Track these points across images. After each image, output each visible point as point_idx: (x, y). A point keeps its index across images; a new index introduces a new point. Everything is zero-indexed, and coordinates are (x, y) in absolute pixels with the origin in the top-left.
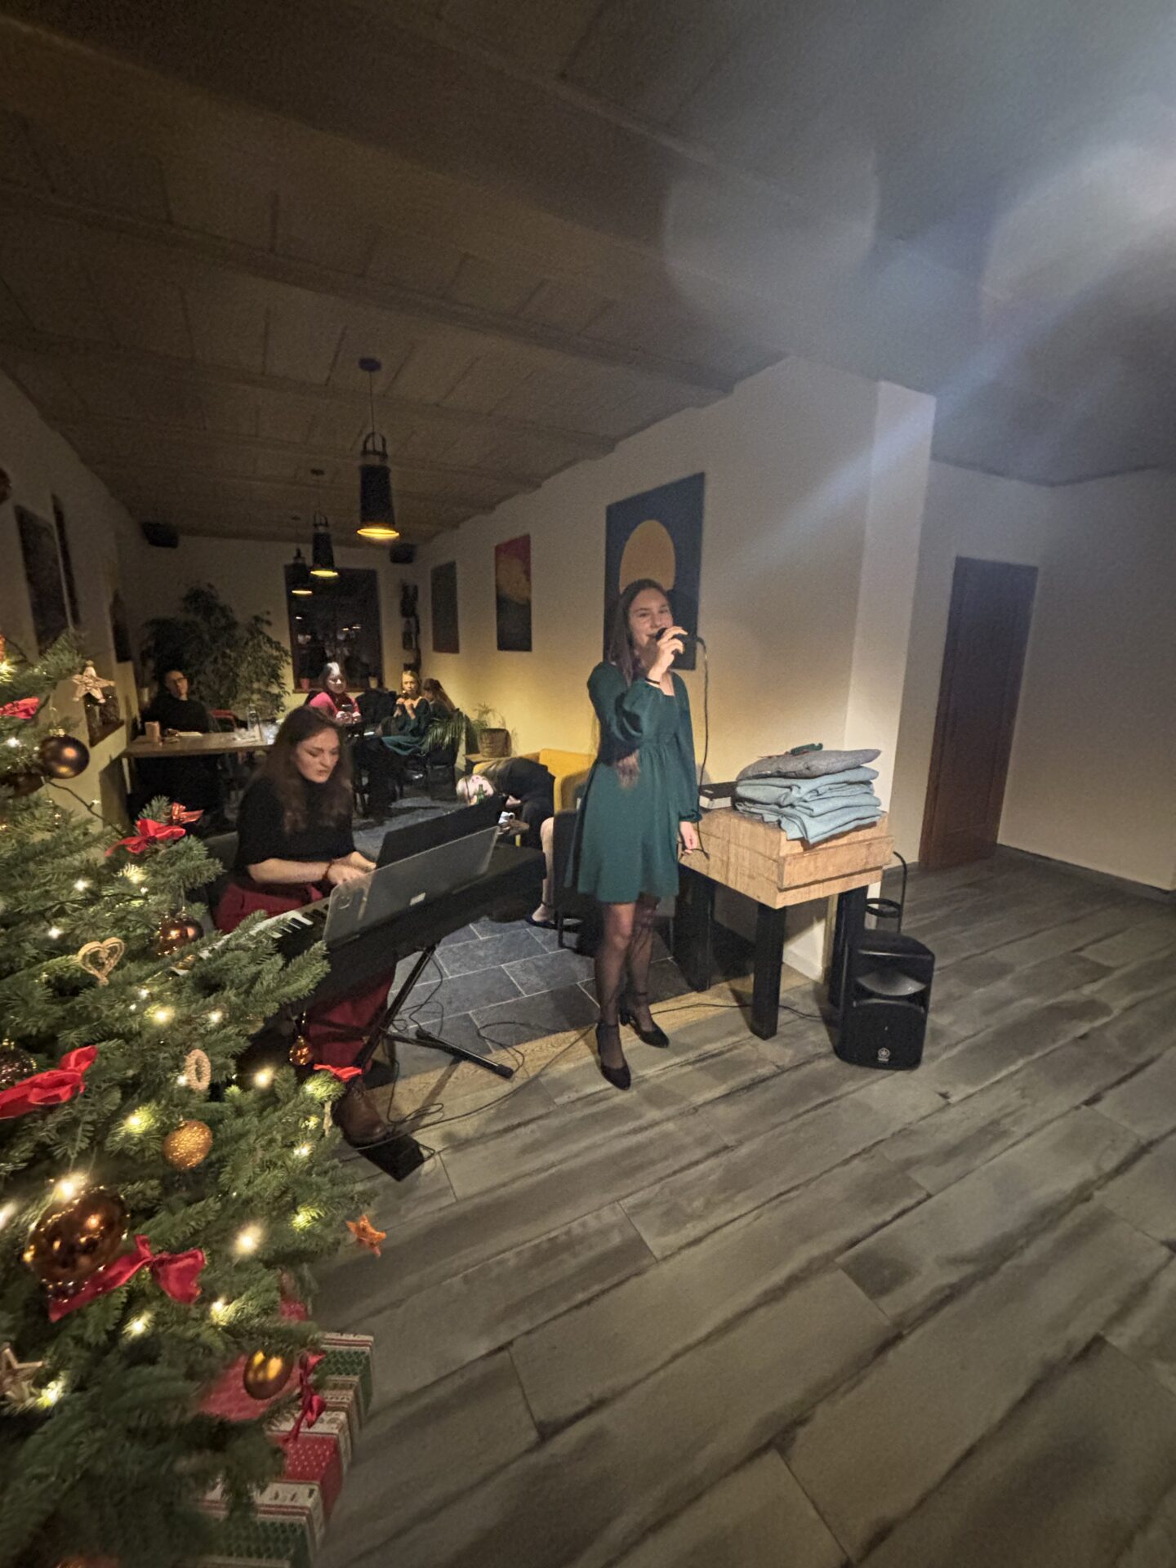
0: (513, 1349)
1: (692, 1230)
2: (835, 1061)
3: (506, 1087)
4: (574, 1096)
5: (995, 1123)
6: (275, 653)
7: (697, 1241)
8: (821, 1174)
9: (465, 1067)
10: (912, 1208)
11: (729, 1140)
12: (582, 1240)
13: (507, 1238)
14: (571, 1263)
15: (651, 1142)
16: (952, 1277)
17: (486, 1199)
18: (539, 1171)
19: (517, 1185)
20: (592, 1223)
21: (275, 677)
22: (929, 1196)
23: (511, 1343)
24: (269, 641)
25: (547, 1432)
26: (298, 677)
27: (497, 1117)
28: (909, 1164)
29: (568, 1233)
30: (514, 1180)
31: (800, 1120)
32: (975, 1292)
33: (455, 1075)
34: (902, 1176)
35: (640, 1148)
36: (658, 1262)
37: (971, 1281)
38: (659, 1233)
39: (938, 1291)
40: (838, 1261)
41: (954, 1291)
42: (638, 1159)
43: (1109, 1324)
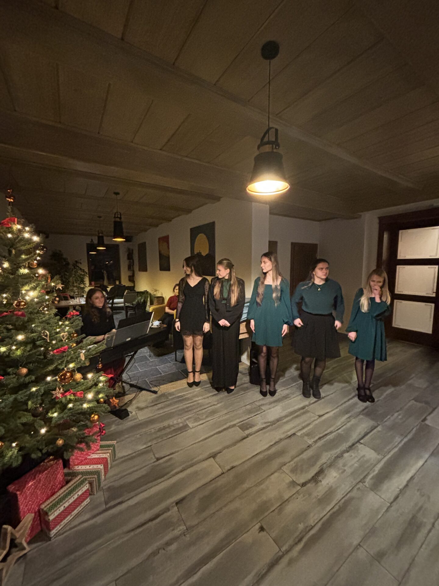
0: (152, 446)
1: (201, 422)
2: (250, 384)
3: (154, 396)
4: (174, 396)
5: (288, 395)
6: (83, 273)
7: (202, 424)
8: (238, 409)
9: (144, 392)
10: (259, 414)
11: (216, 403)
12: (172, 426)
13: (152, 427)
14: (168, 430)
15: (194, 405)
16: (264, 426)
17: (147, 419)
18: (163, 413)
19: (156, 417)
20: (175, 422)
21: (82, 281)
22: (264, 411)
23: (151, 445)
24: (81, 269)
25: (158, 459)
26: (90, 281)
27: (152, 402)
28: (262, 405)
29: (168, 425)
30: (155, 415)
31: (236, 398)
32: (269, 428)
33: (141, 394)
34: (259, 408)
35: (191, 406)
36: (191, 429)
37: (269, 426)
38: (192, 423)
39: (260, 429)
40: (237, 425)
41: (264, 428)
42: (190, 409)
43: (298, 431)
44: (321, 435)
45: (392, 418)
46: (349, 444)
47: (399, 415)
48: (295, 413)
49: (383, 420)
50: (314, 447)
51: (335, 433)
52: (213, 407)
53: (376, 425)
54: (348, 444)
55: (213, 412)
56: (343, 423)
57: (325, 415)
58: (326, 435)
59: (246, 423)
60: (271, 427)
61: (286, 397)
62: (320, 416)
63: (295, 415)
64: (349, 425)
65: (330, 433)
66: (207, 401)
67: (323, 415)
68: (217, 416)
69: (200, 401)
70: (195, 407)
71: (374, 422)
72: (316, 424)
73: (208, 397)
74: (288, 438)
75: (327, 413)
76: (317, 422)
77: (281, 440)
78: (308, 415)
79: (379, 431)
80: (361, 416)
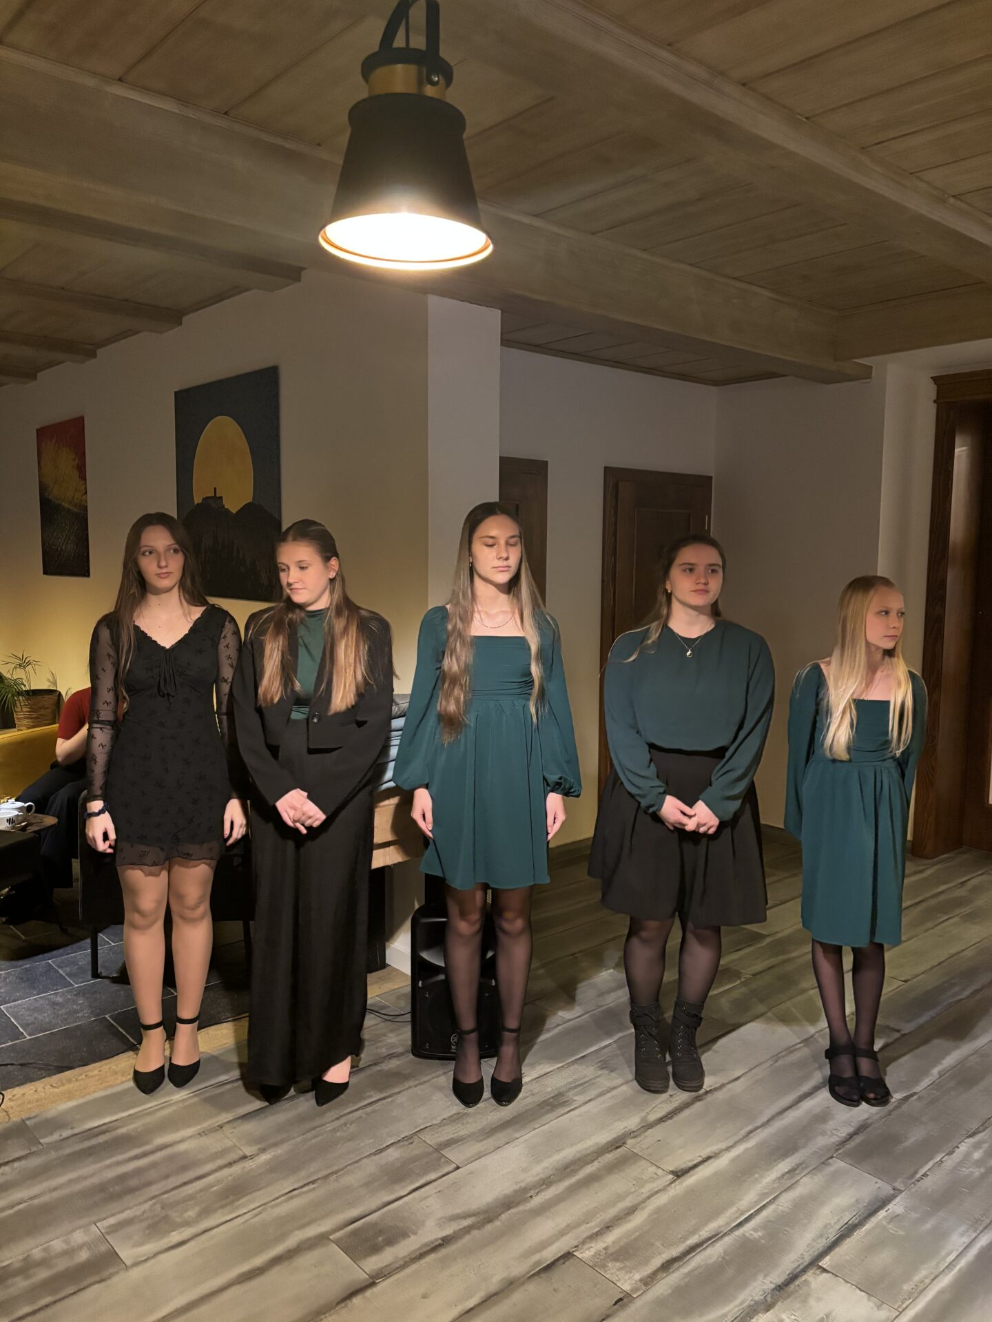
1: (175, 1237)
2: (411, 1056)
4: (66, 1133)
5: (560, 1094)
8: (346, 1166)
10: (434, 1181)
11: (248, 1151)
12: (42, 1263)
15: (154, 1165)
16: (448, 1231)
20: (58, 1245)
22: (458, 1168)
28: (448, 1144)
29: (25, 1259)
31: (342, 1121)
32: (466, 1239)
34: (435, 1155)
35: (139, 1172)
36: (127, 1268)
37: (467, 1230)
38: (134, 1246)
39: (426, 1245)
40: (331, 1237)
41: (446, 1241)
42: (133, 1182)
43: (583, 1243)
44: (675, 1252)
45: (950, 1162)
46: (777, 1276)
47: (976, 1146)
48: (582, 1167)
49: (916, 1173)
50: (638, 1303)
51: (726, 1239)
52: (236, 1169)
53: (887, 1189)
54: (769, 1279)
55: (235, 1192)
56: (766, 1195)
57: (701, 1167)
58: (692, 1249)
59: (374, 1225)
60: (475, 1233)
61: (555, 1103)
62: (679, 1174)
63: (581, 1174)
64: (785, 1201)
65: (709, 1239)
66: (214, 1143)
67: (695, 1166)
68: (252, 1206)
69: (182, 1147)
70: (153, 1174)
71: (880, 1183)
72: (659, 1210)
73: (221, 1127)
74: (538, 1273)
75: (709, 1158)
76: (662, 1200)
77: (510, 1285)
78: (634, 1171)
79: (894, 1218)
80: (838, 1164)
